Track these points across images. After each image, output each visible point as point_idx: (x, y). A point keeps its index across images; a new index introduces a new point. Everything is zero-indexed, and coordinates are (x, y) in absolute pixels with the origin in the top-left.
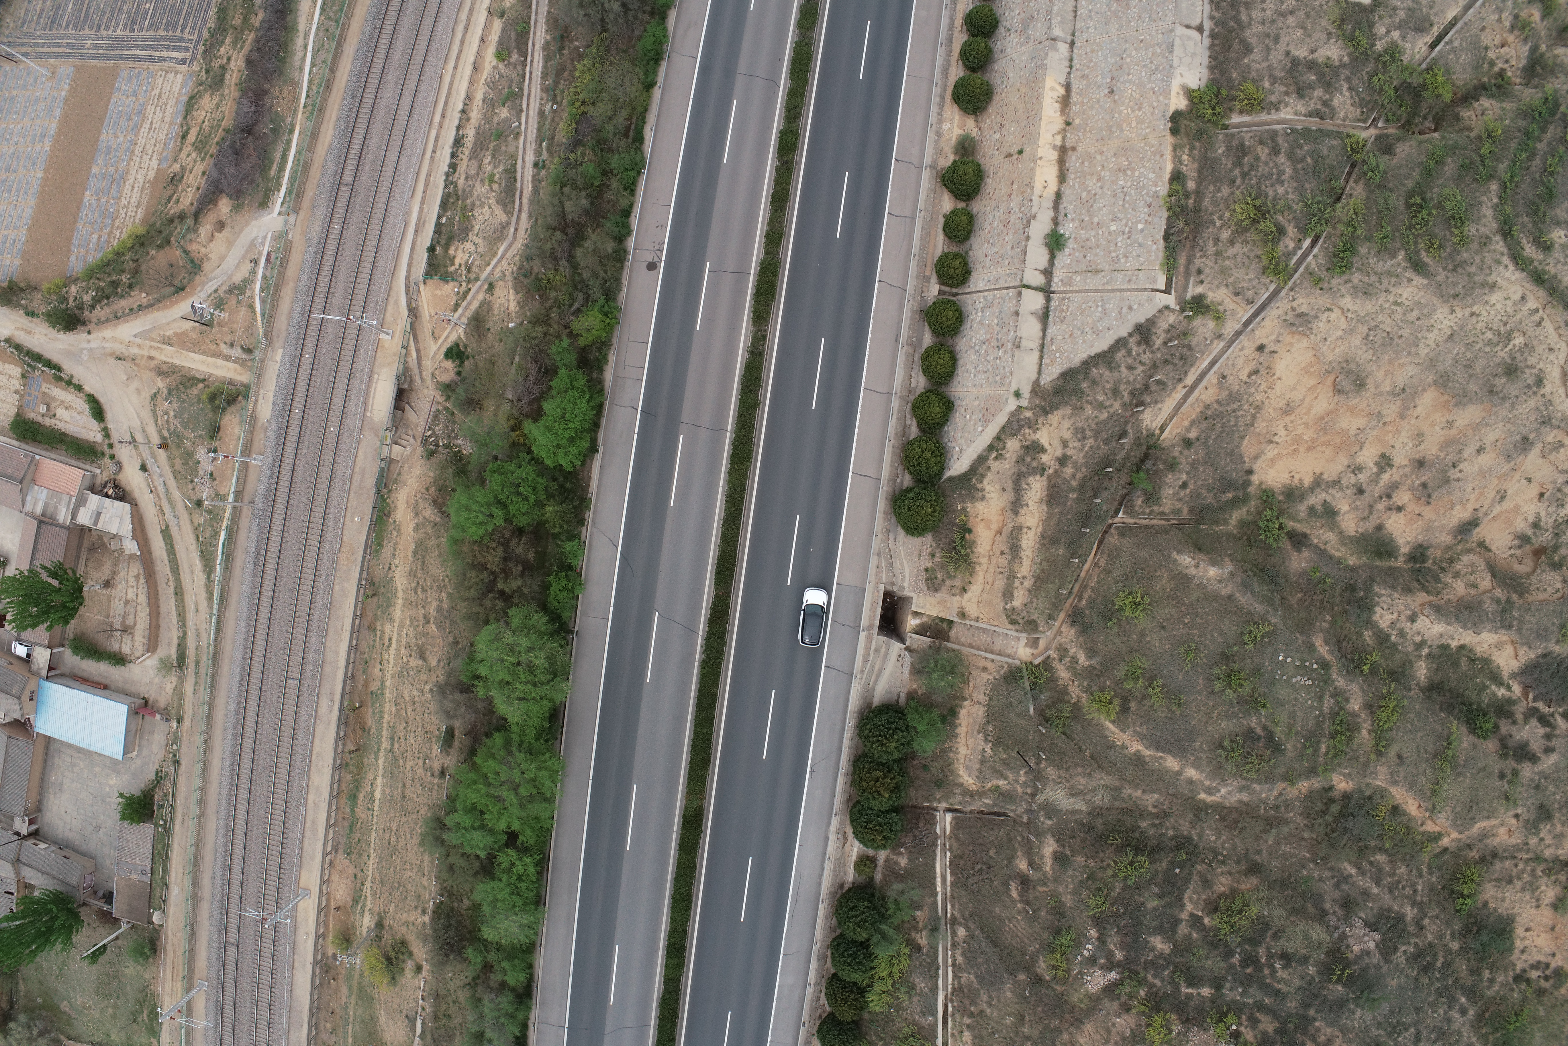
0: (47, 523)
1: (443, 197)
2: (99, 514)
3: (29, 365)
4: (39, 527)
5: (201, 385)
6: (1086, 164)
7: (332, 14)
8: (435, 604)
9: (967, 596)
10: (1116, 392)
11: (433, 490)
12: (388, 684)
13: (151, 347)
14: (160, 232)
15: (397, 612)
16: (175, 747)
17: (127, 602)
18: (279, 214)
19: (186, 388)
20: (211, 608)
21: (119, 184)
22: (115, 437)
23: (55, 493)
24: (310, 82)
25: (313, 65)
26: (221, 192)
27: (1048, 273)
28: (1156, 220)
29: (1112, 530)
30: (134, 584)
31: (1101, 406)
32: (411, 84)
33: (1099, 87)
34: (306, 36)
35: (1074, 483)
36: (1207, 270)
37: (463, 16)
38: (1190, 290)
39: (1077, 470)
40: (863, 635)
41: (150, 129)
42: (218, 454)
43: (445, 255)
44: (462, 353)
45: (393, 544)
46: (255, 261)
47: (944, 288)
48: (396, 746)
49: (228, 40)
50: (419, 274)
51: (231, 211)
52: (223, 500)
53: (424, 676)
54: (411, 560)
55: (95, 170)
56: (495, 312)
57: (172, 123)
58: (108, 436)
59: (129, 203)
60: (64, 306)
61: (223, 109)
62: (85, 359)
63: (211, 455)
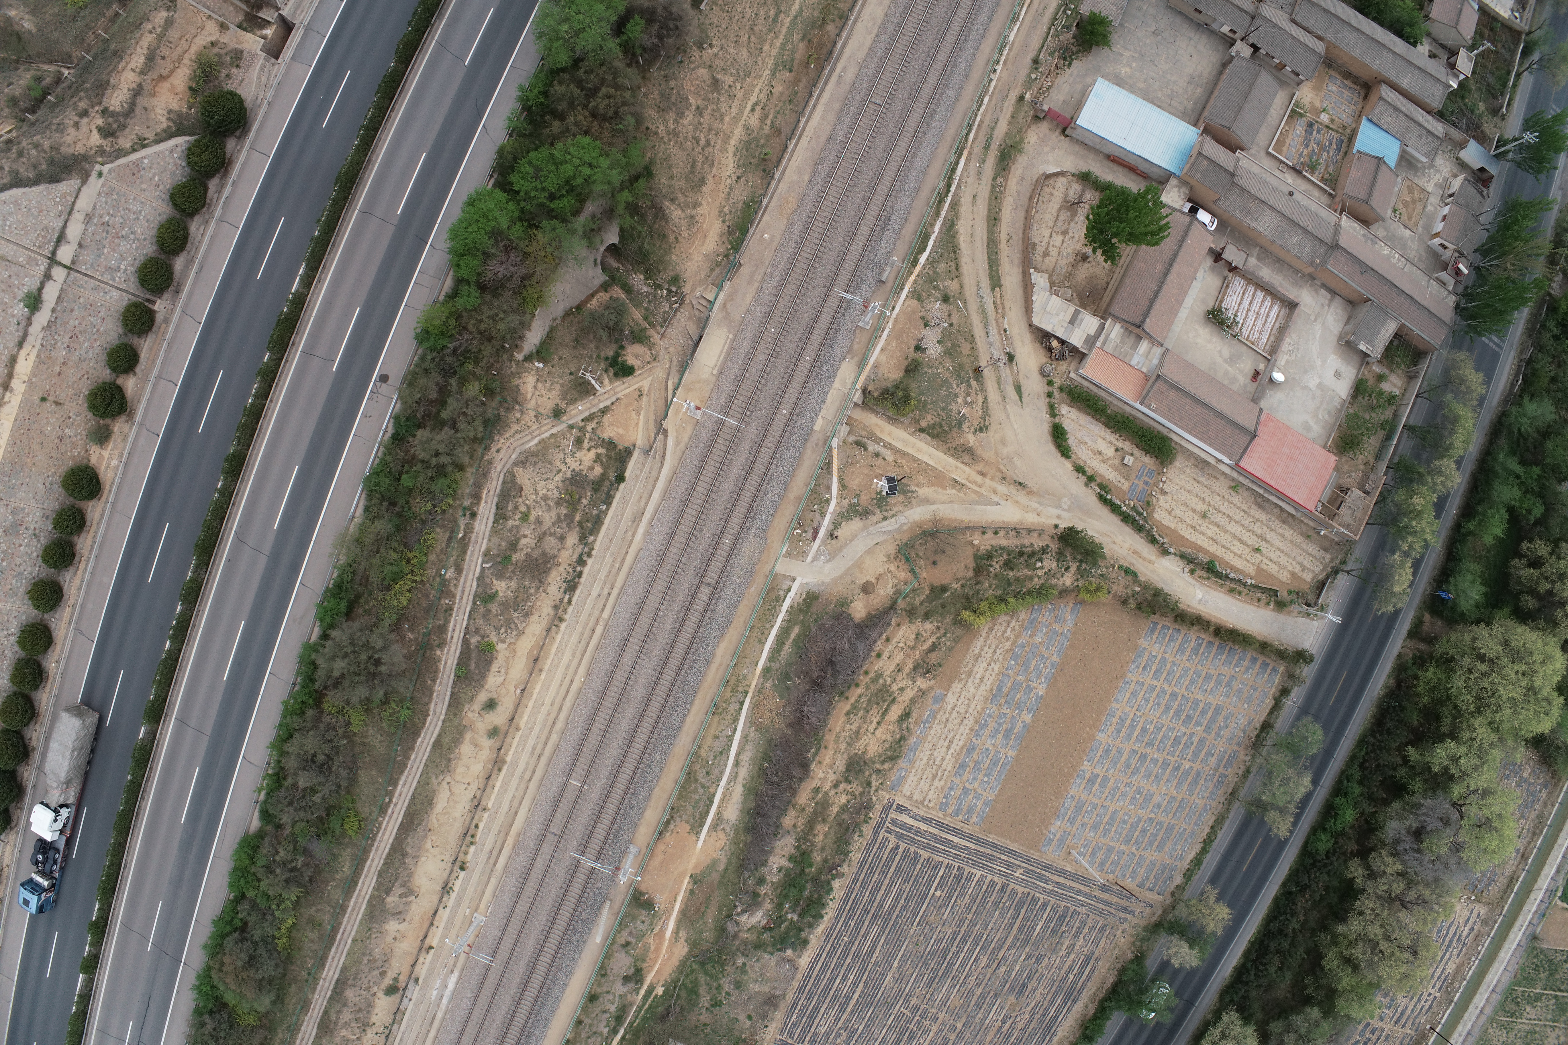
0: (1133, 324)
1: (599, 531)
2: (1072, 322)
3: (1141, 515)
4: (1143, 322)
5: (924, 424)
7: (701, 790)
8: (686, 122)
9: (213, 39)
10: (20, 154)
11: (671, 238)
12: (767, 72)
13: (980, 486)
14: (944, 607)
15: (738, 132)
16: (1033, 76)
17: (1065, 233)
18: (794, 580)
19: (941, 426)
20: (955, 194)
21: (999, 689)
22: (1043, 403)
23: (1122, 359)
24: (736, 720)
25: (730, 738)
26: (858, 625)
27: (48, 276)
30: (1051, 249)
31: (37, 146)
32: (620, 676)
34: (734, 777)
35: (82, 94)
37: (554, 737)
39: (75, 103)
41: (951, 742)
42: (913, 344)
43: (606, 468)
44: (612, 365)
45: (731, 201)
46: (832, 535)
47: (150, 306)
48: (772, 13)
49: (835, 809)
50: (642, 460)
51: (851, 602)
52: (916, 295)
53: (719, 63)
54: (709, 177)
55: (1027, 717)
56: (558, 387)
57: (923, 739)
58: (1051, 407)
59: (989, 665)
60: (1084, 566)
61: (848, 726)
62: (1065, 499)
63: (923, 345)
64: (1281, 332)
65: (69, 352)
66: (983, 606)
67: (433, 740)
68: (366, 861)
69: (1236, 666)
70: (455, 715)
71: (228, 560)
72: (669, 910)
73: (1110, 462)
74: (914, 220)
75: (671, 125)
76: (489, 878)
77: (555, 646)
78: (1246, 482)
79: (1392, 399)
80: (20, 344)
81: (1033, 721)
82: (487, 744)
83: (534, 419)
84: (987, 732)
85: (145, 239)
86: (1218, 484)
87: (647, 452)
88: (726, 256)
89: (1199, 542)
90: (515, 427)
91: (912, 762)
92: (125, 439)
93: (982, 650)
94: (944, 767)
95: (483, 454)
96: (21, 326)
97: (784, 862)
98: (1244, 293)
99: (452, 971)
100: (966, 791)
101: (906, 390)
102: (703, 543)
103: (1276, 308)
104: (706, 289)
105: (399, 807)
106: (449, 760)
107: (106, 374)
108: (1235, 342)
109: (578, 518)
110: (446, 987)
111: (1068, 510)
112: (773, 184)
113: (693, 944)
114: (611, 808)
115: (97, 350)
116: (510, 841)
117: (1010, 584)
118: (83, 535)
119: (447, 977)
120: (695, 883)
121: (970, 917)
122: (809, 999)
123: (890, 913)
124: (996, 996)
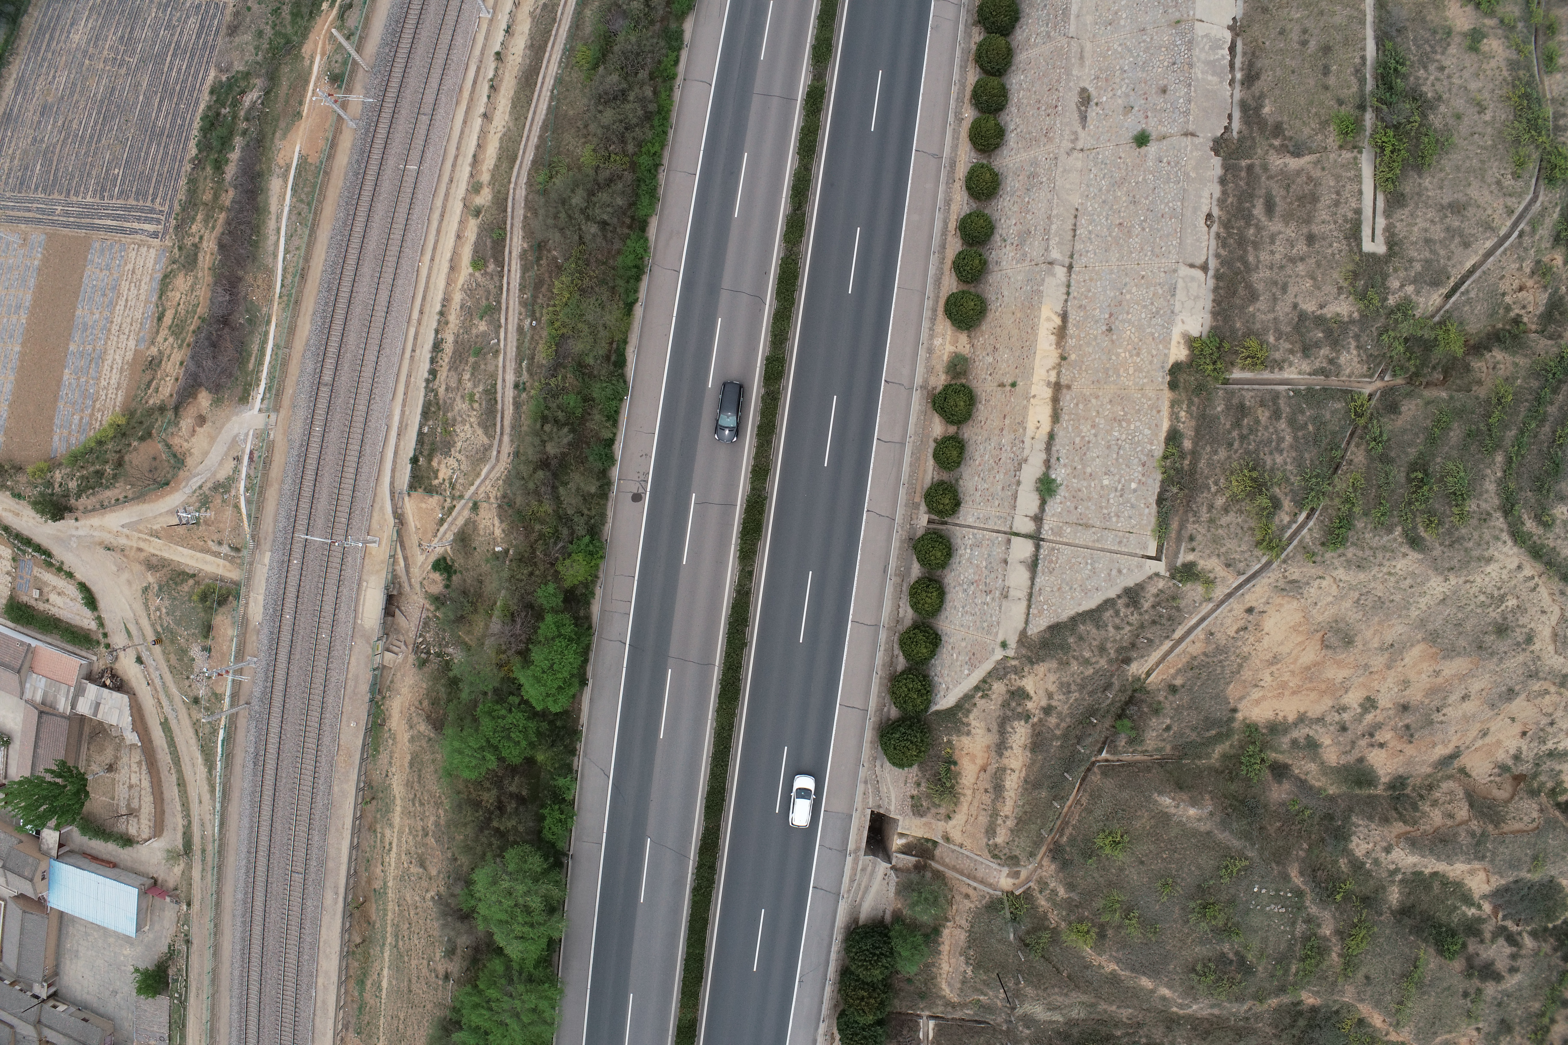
0: (47, 713)
1: (424, 406)
2: (98, 705)
3: (19, 549)
4: (40, 717)
5: (191, 582)
6: (1081, 406)
7: (303, 197)
8: (432, 819)
9: (951, 823)
10: (1102, 649)
11: (426, 703)
12: (390, 885)
13: (139, 538)
14: (141, 423)
15: (397, 820)
16: (186, 927)
17: (131, 787)
18: (260, 410)
19: (176, 584)
20: (214, 801)
21: (97, 364)
22: (110, 626)
23: (53, 681)
24: (285, 270)
25: (286, 252)
26: (200, 385)
27: (1038, 519)
28: (1150, 481)
29: (1095, 769)
30: (137, 769)
31: (1087, 662)
32: (388, 277)
33: (1097, 322)
34: (278, 219)
35: (1058, 732)
36: (1199, 538)
37: (439, 203)
38: (1181, 556)
39: (1061, 720)
40: (849, 860)
41: (125, 306)
42: (213, 653)
43: (428, 468)
44: (450, 568)
45: (388, 752)
46: (238, 459)
47: (934, 518)
48: (401, 943)
49: (199, 217)
50: (403, 484)
51: (211, 405)
52: (219, 698)
53: (424, 884)
54: (408, 771)
55: (72, 347)
56: (481, 532)
57: (147, 301)
58: (102, 625)
59: (109, 384)
60: (50, 491)
61: (198, 294)
62: (75, 546)
63: (206, 654)
65: (999, 445)
66: (114, 435)
67: (518, 162)
71: (767, 273)
72: (318, 81)
73: (50, 588)
74: (237, 769)
75: (442, 813)
80: (1052, 436)
81: (67, 345)
82: (481, 176)
83: (489, 495)
84: (101, 325)
87: (401, 492)
88: (382, 698)
91: (152, 279)
92: (929, 369)
94: (128, 283)
96: (1055, 457)
97: (231, 156)
100: (108, 268)
101: (207, 610)
102: (339, 422)
104: (395, 662)
107: (966, 432)
109: (441, 412)
111: (72, 537)
113: (299, 57)
114: (376, 156)
116: (466, 94)
121: (90, 159)
122: (205, 43)
123: (151, 141)
124: (62, 98)
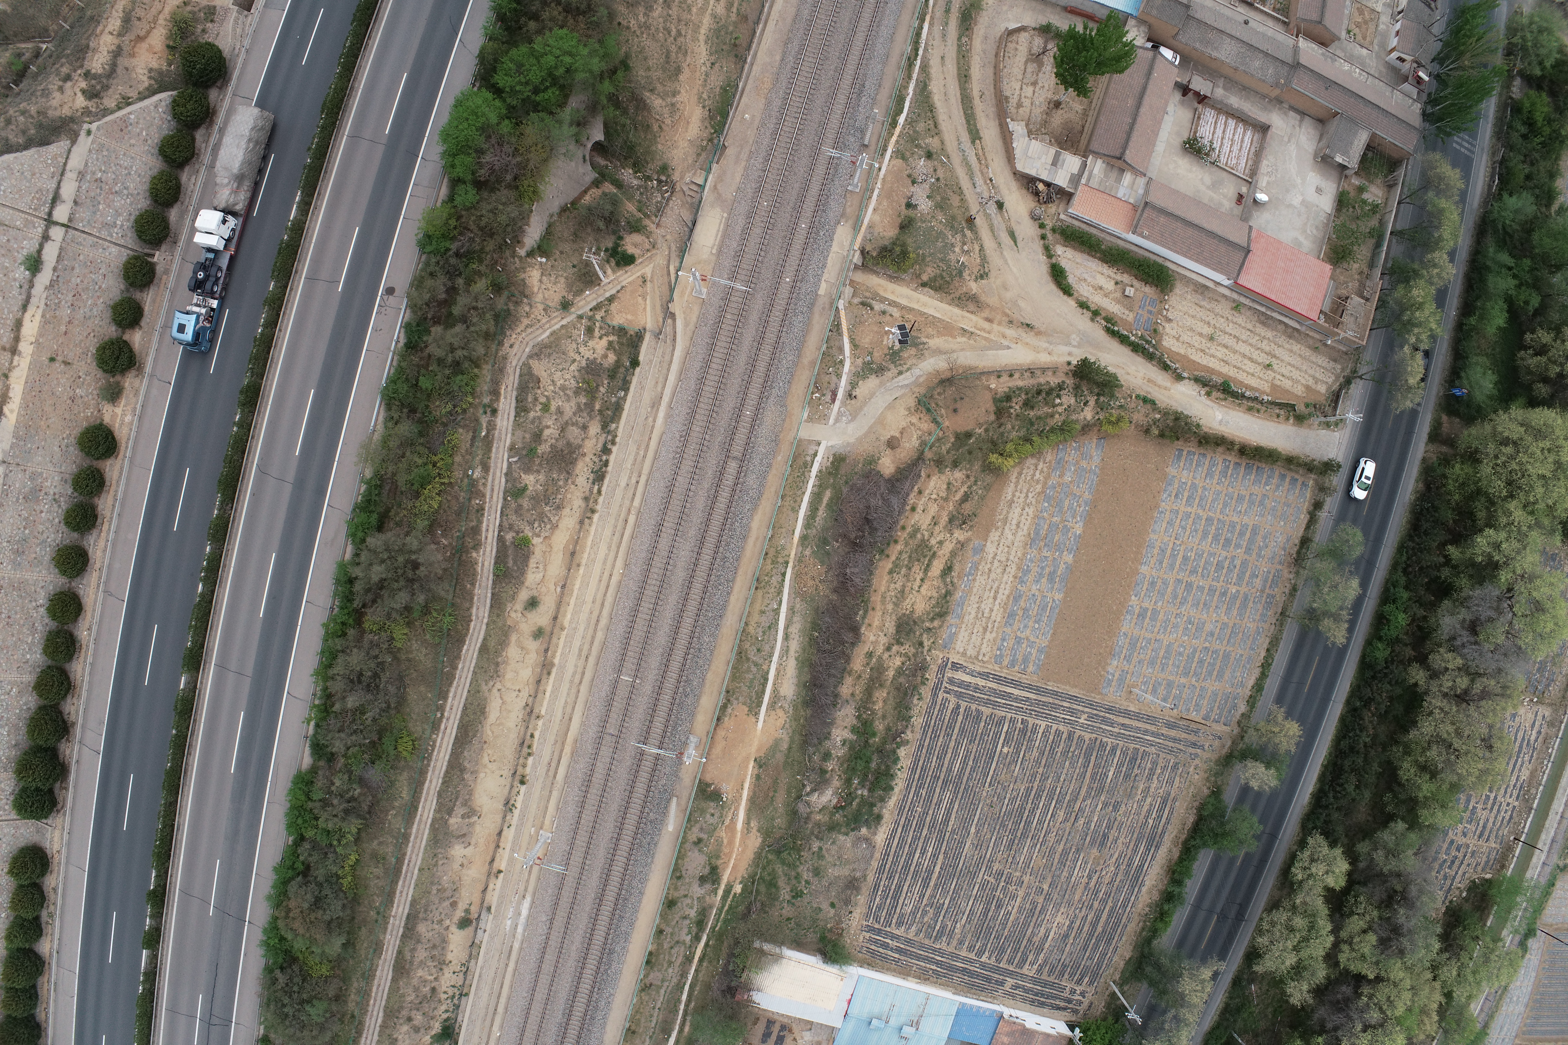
0: (1115, 159)
1: (620, 418)
2: (1054, 163)
3: (1149, 343)
5: (925, 278)
7: (754, 669)
8: (656, 14)
11: (655, 127)
13: (989, 333)
15: (707, 22)
17: (1034, 84)
18: (819, 444)
19: (942, 277)
20: (924, 57)
21: (1037, 533)
22: (1038, 246)
23: (1108, 193)
24: (780, 592)
25: (777, 611)
26: (889, 481)
27: (45, 237)
30: (1023, 100)
31: (23, 113)
32: (658, 563)
34: (785, 651)
35: (64, 60)
37: (600, 635)
39: (57, 69)
41: (997, 592)
42: (904, 202)
43: (619, 354)
44: (612, 256)
45: (708, 87)
46: (850, 396)
47: (149, 259)
49: (891, 673)
50: (653, 343)
51: (879, 459)
52: (899, 154)
54: (684, 65)
55: (1069, 558)
56: (563, 280)
57: (968, 592)
58: (1046, 249)
59: (1023, 509)
60: (1102, 399)
61: (892, 586)
62: (1074, 336)
63: (914, 202)
64: (1258, 155)
65: (74, 310)
66: (1010, 447)
67: (478, 645)
68: (423, 783)
69: (1266, 484)
70: (498, 616)
71: (253, 494)
72: (737, 800)
73: (1111, 296)
74: (887, 84)
75: (642, 19)
76: (551, 792)
77: (590, 538)
78: (1247, 302)
79: (1375, 208)
80: (24, 307)
81: (1075, 561)
82: (533, 646)
83: (543, 313)
84: (1030, 577)
85: (138, 194)
86: (1220, 307)
87: (657, 335)
88: (710, 140)
89: (1211, 365)
90: (526, 321)
91: (961, 617)
92: (136, 393)
93: (1014, 496)
94: (993, 618)
95: (497, 350)
96: (23, 289)
97: (847, 735)
98: (1216, 123)
99: (524, 897)
100: (1019, 641)
101: (904, 245)
102: (724, 419)
103: (1249, 133)
104: (694, 174)
105: (451, 721)
106: (497, 664)
107: (112, 331)
108: (1215, 169)
109: (597, 407)
110: (519, 914)
111: (1079, 346)
112: (747, 67)
113: (766, 833)
114: (666, 698)
115: (101, 307)
116: (568, 750)
117: (1032, 424)
118: (103, 495)
119: (519, 904)
120: (760, 767)
121: (1041, 770)
122: (890, 878)
123: (960, 776)
124: (1078, 851)
